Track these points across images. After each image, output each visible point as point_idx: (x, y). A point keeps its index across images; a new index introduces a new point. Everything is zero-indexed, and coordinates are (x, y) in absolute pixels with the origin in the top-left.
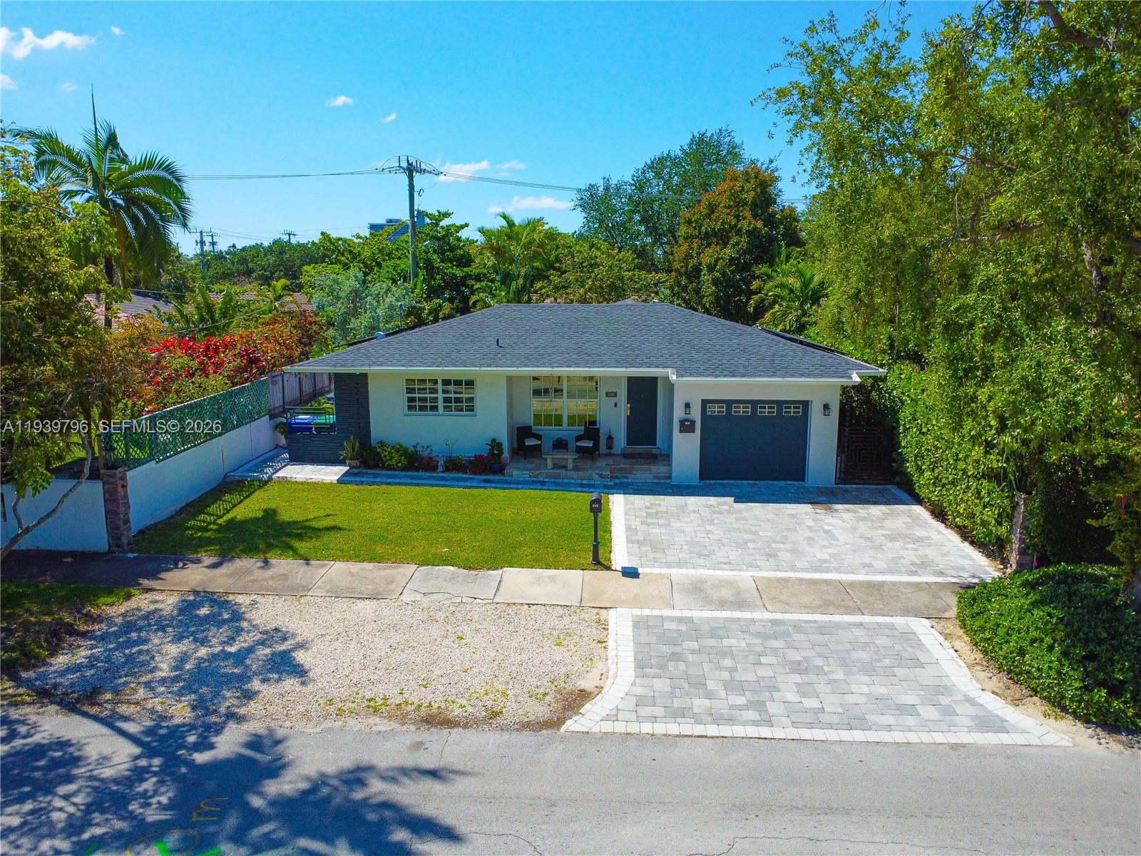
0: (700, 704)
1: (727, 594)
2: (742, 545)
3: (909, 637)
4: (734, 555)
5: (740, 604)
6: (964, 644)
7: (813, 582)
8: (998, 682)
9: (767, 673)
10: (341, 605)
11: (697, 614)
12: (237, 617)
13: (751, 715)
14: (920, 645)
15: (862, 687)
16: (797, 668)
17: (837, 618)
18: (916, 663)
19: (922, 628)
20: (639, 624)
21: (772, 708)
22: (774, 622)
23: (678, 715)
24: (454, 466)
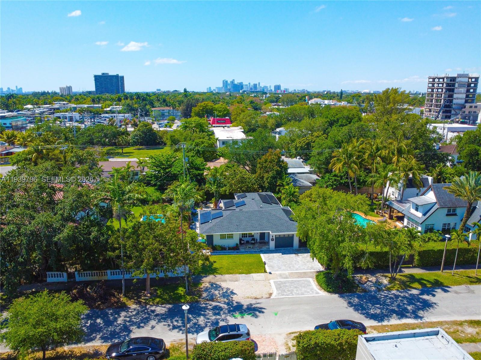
0: (285, 293)
1: (284, 276)
2: (285, 266)
3: (309, 282)
4: (283, 268)
5: (287, 278)
6: (316, 282)
7: (296, 273)
8: (319, 287)
9: (292, 288)
10: (233, 283)
11: (282, 280)
12: (220, 287)
13: (291, 294)
14: (310, 283)
15: (303, 289)
16: (296, 287)
17: (300, 279)
18: (310, 285)
19: (311, 280)
20: (274, 282)
21: (293, 293)
22: (292, 281)
23: (283, 295)
24: (230, 249)
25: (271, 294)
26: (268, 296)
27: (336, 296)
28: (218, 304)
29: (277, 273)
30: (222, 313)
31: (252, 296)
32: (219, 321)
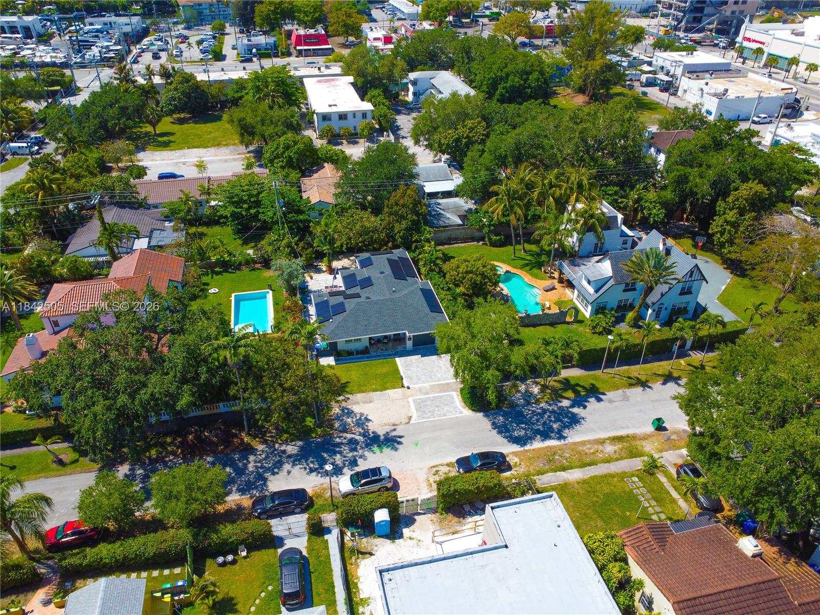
0: (426, 416)
2: (425, 375)
3: (452, 397)
4: (423, 378)
5: (428, 393)
6: (460, 397)
7: (438, 385)
8: (463, 404)
9: (433, 408)
10: (366, 405)
11: (422, 397)
12: (353, 412)
14: (454, 398)
15: (446, 409)
16: (438, 406)
17: (442, 394)
18: (453, 403)
19: (454, 394)
20: (414, 401)
21: (435, 415)
22: (433, 396)
23: (423, 418)
24: (358, 352)
25: (410, 418)
26: (407, 421)
27: (481, 415)
28: (353, 436)
29: (417, 386)
30: (359, 448)
31: (390, 422)
32: (357, 458)
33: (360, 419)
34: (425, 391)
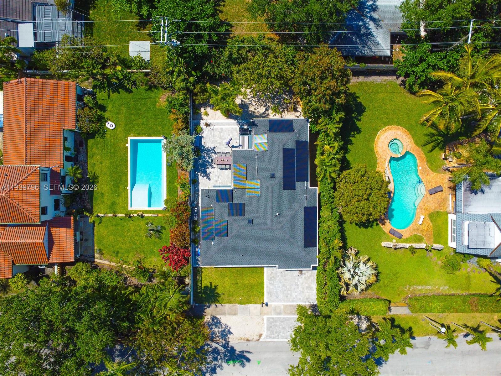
9: (280, 330)
10: (231, 317)
11: (275, 316)
12: (220, 322)
13: (277, 337)
17: (291, 316)
21: (280, 336)
22: (283, 318)
23: (270, 338)
26: (258, 338)
28: (217, 345)
30: (219, 358)
31: (245, 336)
32: (217, 367)
33: (224, 330)
34: (278, 311)
